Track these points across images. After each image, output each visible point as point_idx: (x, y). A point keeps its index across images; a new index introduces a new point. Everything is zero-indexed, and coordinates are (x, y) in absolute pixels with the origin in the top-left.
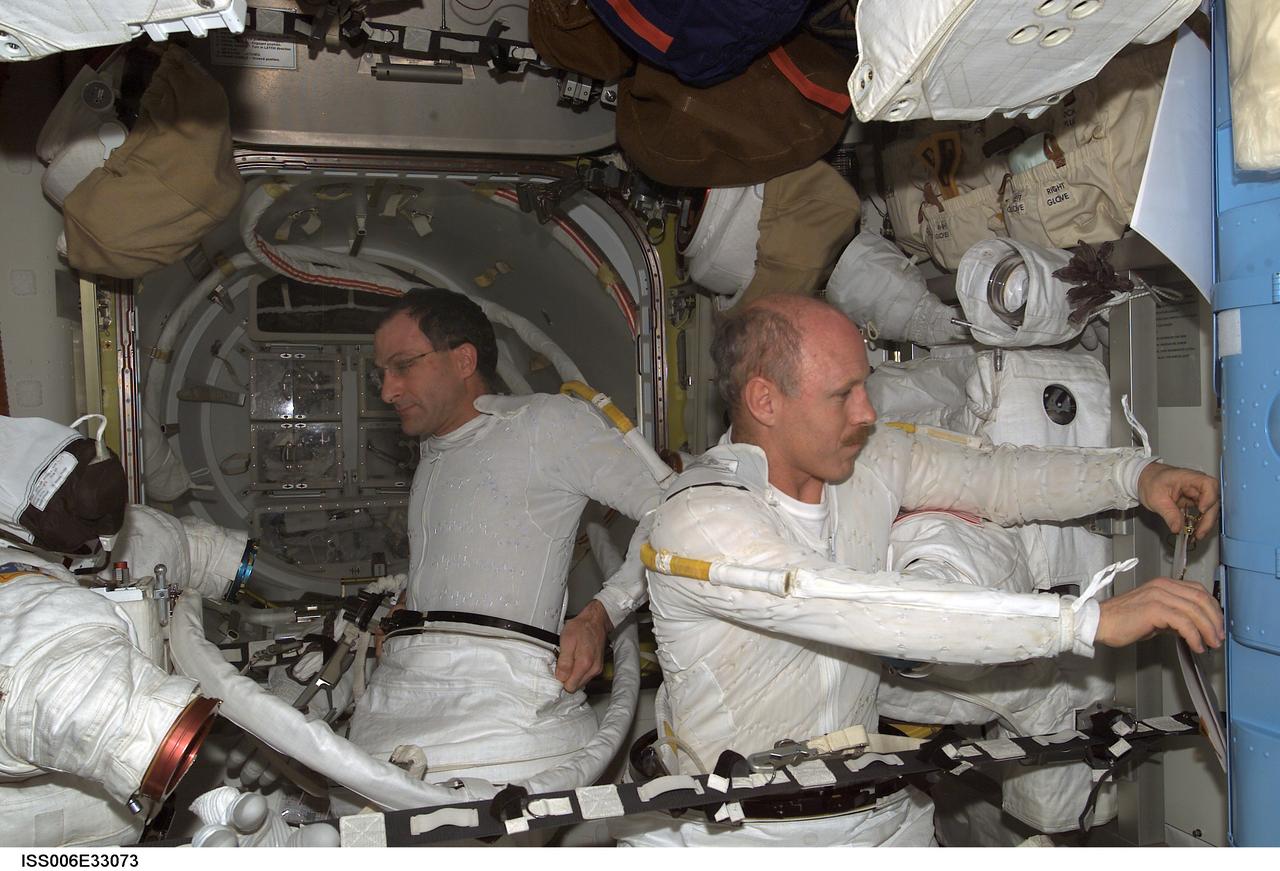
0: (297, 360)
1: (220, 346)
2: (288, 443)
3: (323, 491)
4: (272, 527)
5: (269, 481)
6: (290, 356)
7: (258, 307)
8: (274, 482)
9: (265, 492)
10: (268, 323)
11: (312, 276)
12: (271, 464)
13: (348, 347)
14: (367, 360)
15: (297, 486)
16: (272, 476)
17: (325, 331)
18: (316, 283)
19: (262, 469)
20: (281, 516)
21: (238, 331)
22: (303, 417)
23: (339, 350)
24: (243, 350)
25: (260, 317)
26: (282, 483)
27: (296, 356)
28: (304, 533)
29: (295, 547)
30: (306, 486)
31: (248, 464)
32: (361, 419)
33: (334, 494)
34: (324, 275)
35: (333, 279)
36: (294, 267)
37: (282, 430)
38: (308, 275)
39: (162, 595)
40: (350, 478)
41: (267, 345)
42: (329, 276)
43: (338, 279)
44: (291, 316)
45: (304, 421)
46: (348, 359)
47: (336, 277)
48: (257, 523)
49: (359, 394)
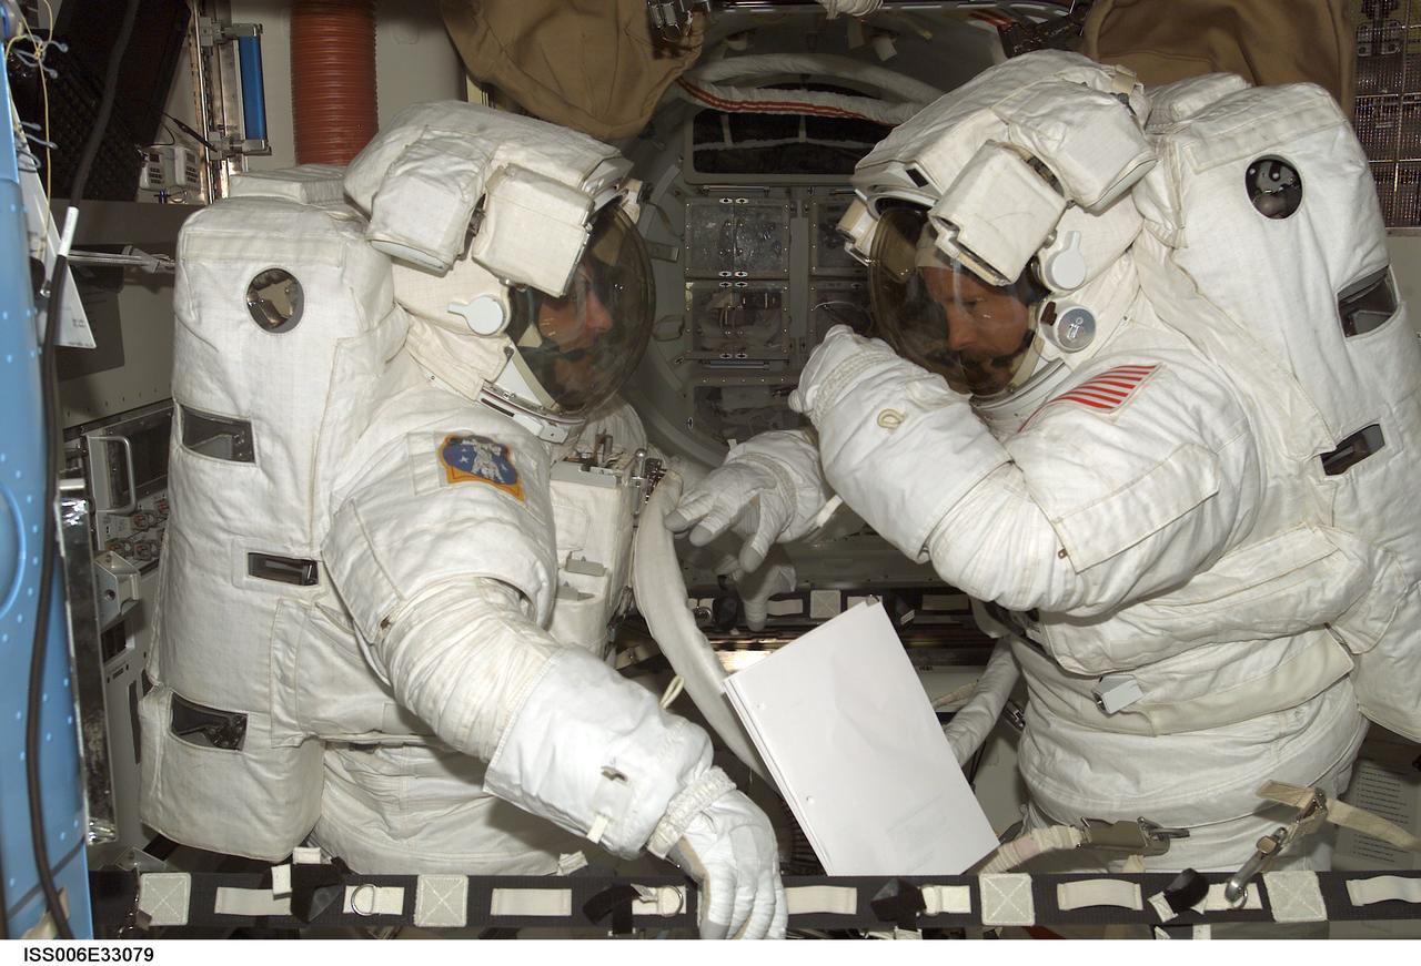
0: (740, 206)
1: (652, 190)
2: (728, 304)
3: (766, 362)
4: (708, 402)
5: (705, 349)
6: (730, 201)
7: (694, 143)
8: (711, 350)
9: (701, 361)
10: (706, 162)
11: (736, 103)
12: (707, 329)
13: (801, 189)
14: (820, 205)
15: (737, 357)
16: (708, 344)
17: (771, 171)
18: (741, 111)
19: (697, 334)
20: (718, 390)
21: (673, 171)
22: (745, 274)
23: (789, 192)
24: (678, 193)
25: (697, 155)
26: (719, 351)
27: (738, 201)
28: (744, 411)
29: (732, 426)
30: (746, 356)
31: (681, 329)
32: (813, 278)
33: (779, 366)
34: (749, 100)
35: (760, 103)
36: (716, 95)
37: (721, 290)
38: (732, 103)
39: (638, 483)
40: (798, 347)
41: (706, 187)
42: (756, 100)
43: (767, 103)
44: (733, 153)
45: (744, 279)
46: (799, 203)
47: (765, 100)
48: (691, 396)
49: (811, 246)
